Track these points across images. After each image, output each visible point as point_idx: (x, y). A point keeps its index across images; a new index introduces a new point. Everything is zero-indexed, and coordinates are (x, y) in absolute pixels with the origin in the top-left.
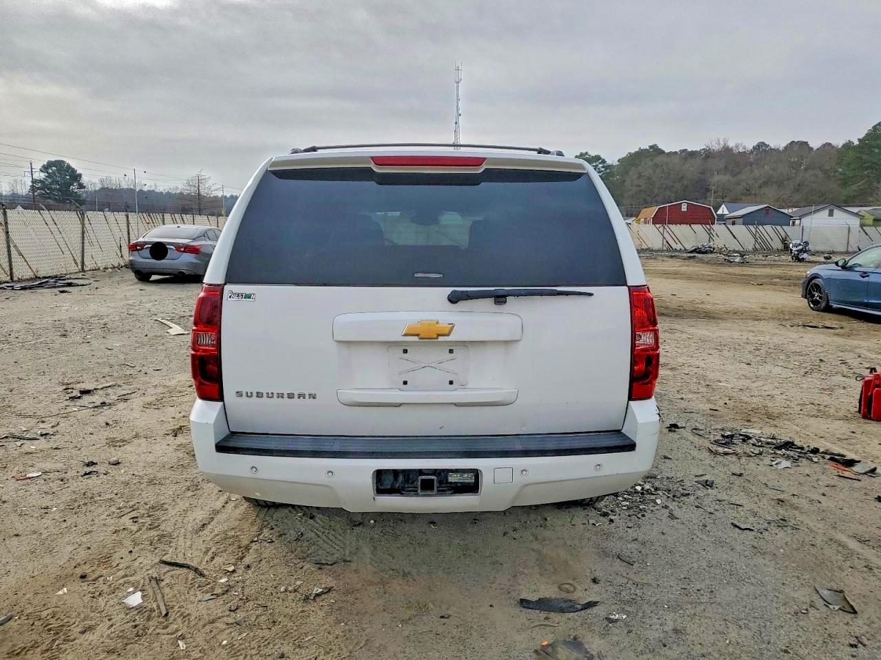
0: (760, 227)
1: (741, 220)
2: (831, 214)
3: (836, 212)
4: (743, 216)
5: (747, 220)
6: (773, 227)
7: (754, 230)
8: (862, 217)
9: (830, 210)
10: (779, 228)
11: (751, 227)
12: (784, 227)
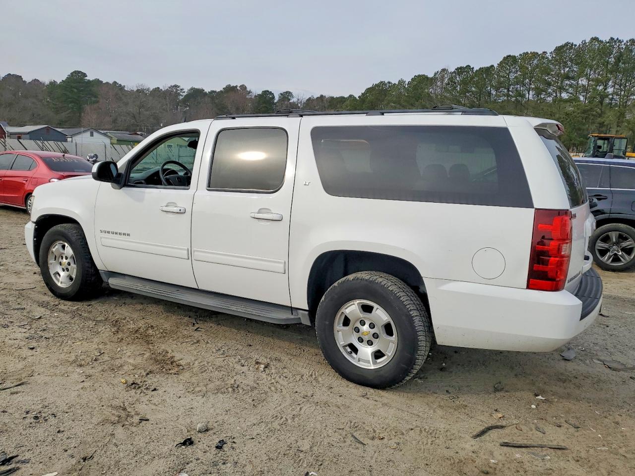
0: (45, 142)
1: (28, 136)
2: (92, 135)
3: (95, 134)
4: (29, 133)
5: (33, 136)
6: (55, 142)
7: (41, 145)
8: (111, 138)
9: (91, 132)
10: (59, 143)
11: (38, 142)
12: (63, 143)
